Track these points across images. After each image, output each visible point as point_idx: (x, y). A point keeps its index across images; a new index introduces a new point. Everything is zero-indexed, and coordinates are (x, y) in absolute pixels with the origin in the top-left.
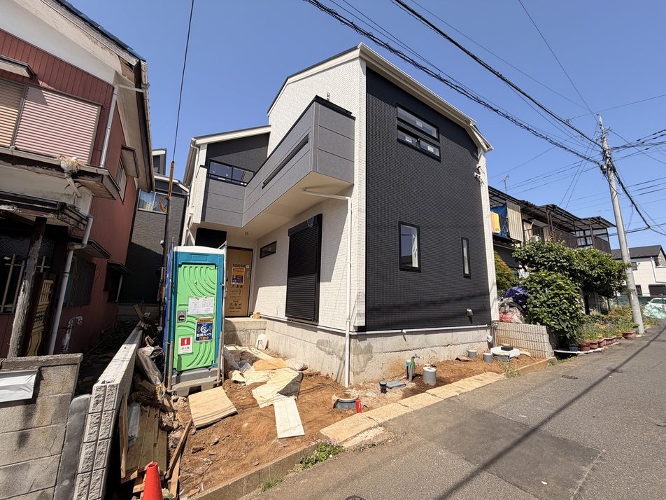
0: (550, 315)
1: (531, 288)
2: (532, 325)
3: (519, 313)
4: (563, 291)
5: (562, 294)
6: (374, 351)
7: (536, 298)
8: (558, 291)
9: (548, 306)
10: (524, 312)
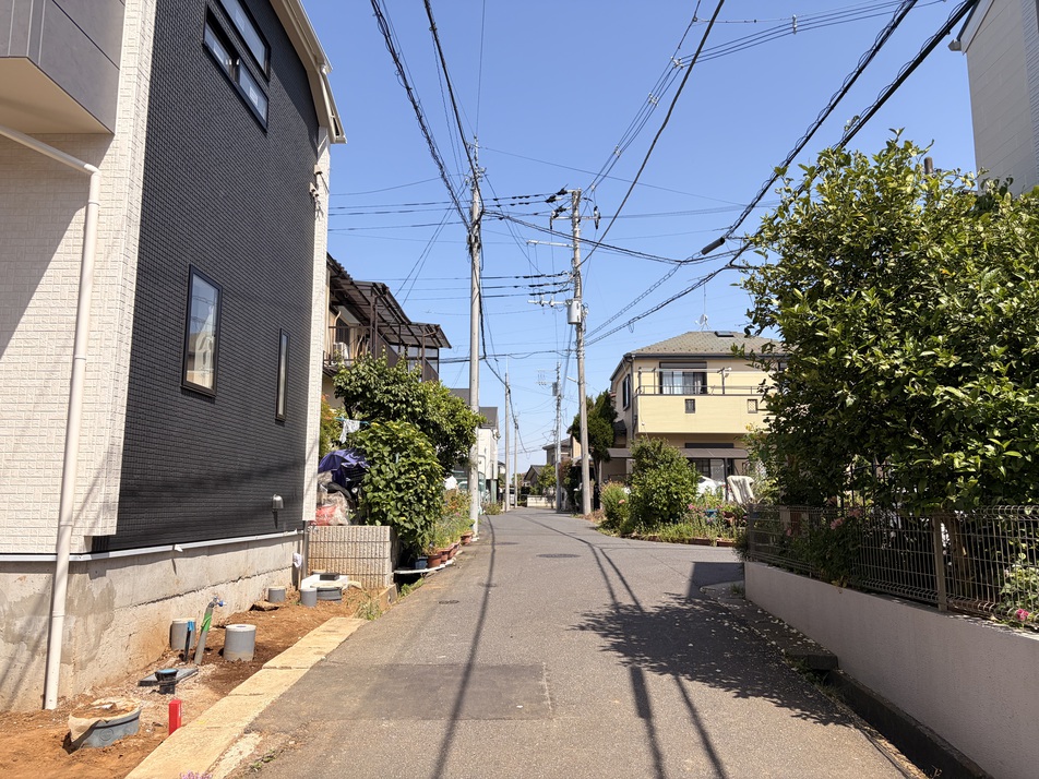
0: (399, 505)
1: (371, 454)
2: (368, 526)
3: (345, 504)
4: (423, 460)
5: (421, 464)
6: (117, 602)
7: (380, 472)
8: (416, 460)
9: (399, 489)
10: (353, 502)
